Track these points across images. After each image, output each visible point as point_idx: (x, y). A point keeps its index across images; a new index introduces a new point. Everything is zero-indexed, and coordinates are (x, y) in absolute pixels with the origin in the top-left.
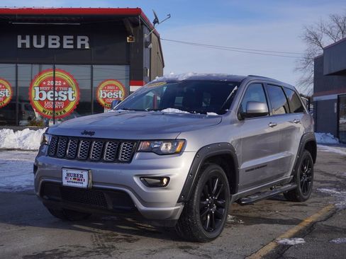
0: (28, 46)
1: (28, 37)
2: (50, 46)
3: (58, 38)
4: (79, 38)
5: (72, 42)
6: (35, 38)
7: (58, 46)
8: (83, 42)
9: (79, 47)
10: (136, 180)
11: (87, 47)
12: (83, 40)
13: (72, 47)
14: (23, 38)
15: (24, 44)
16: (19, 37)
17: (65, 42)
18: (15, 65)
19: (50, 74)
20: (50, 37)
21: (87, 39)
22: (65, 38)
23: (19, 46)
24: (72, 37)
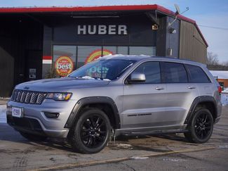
0: (84, 33)
1: (85, 27)
2: (100, 33)
3: (105, 27)
4: (120, 27)
5: (114, 30)
6: (89, 27)
7: (105, 33)
8: (123, 29)
9: (119, 33)
10: (42, 114)
11: (125, 33)
12: (122, 28)
13: (114, 33)
14: (82, 27)
15: (82, 32)
16: (79, 27)
17: (110, 30)
18: (75, 47)
19: (99, 53)
20: (100, 26)
21: (125, 27)
22: (110, 27)
23: (79, 33)
24: (115, 26)
